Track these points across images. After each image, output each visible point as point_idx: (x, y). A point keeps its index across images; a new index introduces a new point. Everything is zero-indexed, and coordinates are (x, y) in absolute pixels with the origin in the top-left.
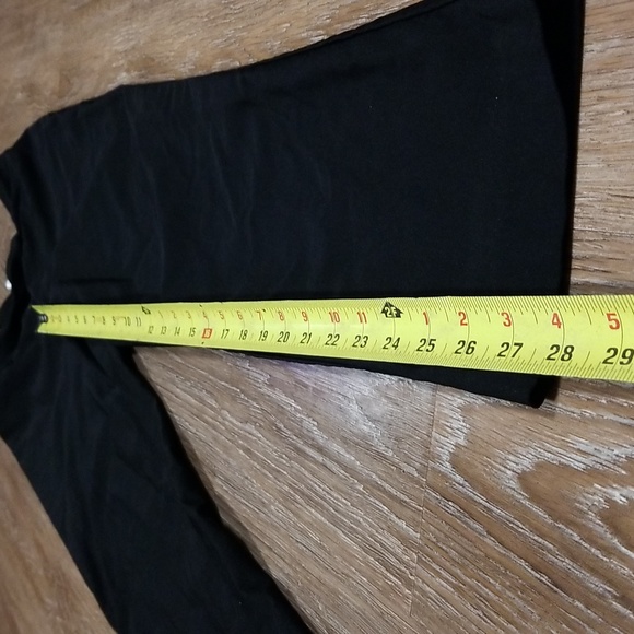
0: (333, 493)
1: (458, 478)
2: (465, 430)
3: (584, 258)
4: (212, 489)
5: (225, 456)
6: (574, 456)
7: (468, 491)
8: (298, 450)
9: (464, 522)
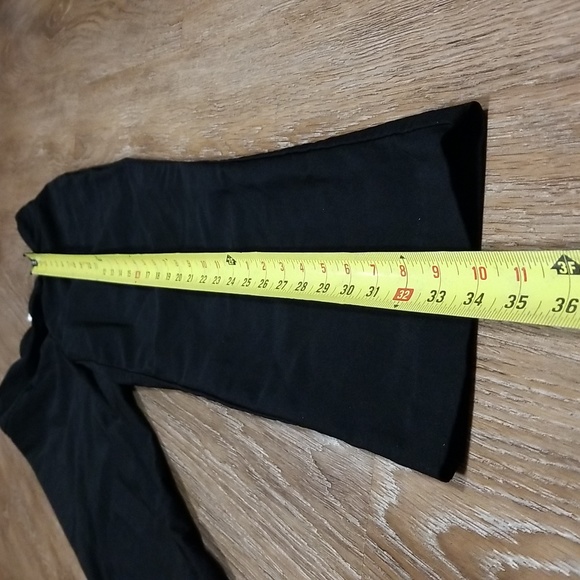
0: (293, 533)
1: (391, 532)
2: (396, 492)
3: (485, 360)
4: (197, 517)
5: (207, 490)
6: (478, 524)
7: (398, 543)
8: (266, 493)
9: (396, 570)
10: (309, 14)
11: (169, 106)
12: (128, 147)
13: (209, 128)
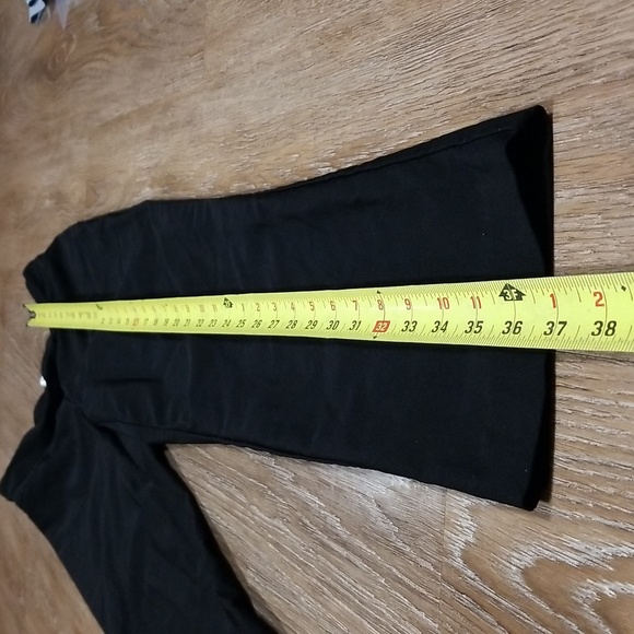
0: (357, 586)
1: (470, 573)
2: (473, 529)
3: (566, 377)
4: (245, 581)
5: (255, 549)
6: (568, 553)
7: (479, 584)
8: (323, 545)
9: (477, 614)
10: (347, 31)
11: (192, 142)
12: (148, 189)
13: (238, 161)
